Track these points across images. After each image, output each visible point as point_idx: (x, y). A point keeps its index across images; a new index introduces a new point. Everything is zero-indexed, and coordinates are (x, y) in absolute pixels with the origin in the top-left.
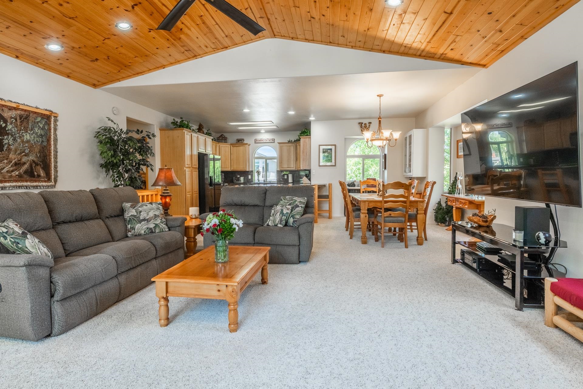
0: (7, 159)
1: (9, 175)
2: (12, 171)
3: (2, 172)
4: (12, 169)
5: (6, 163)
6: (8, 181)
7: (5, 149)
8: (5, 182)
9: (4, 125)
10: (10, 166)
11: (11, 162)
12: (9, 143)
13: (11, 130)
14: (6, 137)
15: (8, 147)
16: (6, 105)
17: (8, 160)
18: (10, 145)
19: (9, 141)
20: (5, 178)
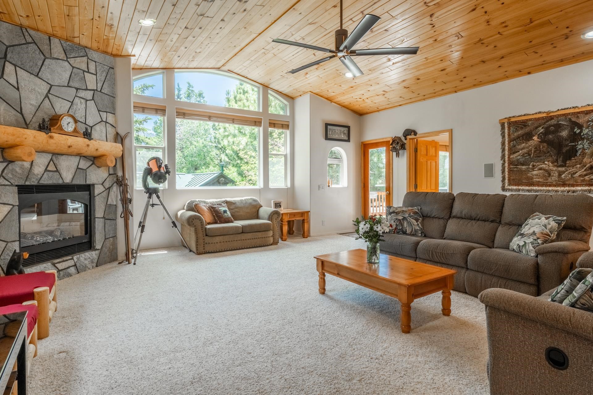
0: (580, 164)
1: (582, 179)
2: (586, 175)
3: (575, 176)
4: (585, 173)
5: (579, 168)
6: (580, 185)
7: (578, 155)
8: (577, 185)
9: (578, 131)
10: (583, 170)
11: (585, 166)
12: (584, 147)
13: (587, 134)
14: (580, 142)
15: (582, 152)
16: (582, 111)
17: (582, 164)
18: (585, 149)
19: (583, 145)
20: (577, 182)
